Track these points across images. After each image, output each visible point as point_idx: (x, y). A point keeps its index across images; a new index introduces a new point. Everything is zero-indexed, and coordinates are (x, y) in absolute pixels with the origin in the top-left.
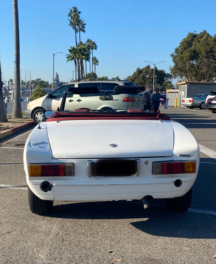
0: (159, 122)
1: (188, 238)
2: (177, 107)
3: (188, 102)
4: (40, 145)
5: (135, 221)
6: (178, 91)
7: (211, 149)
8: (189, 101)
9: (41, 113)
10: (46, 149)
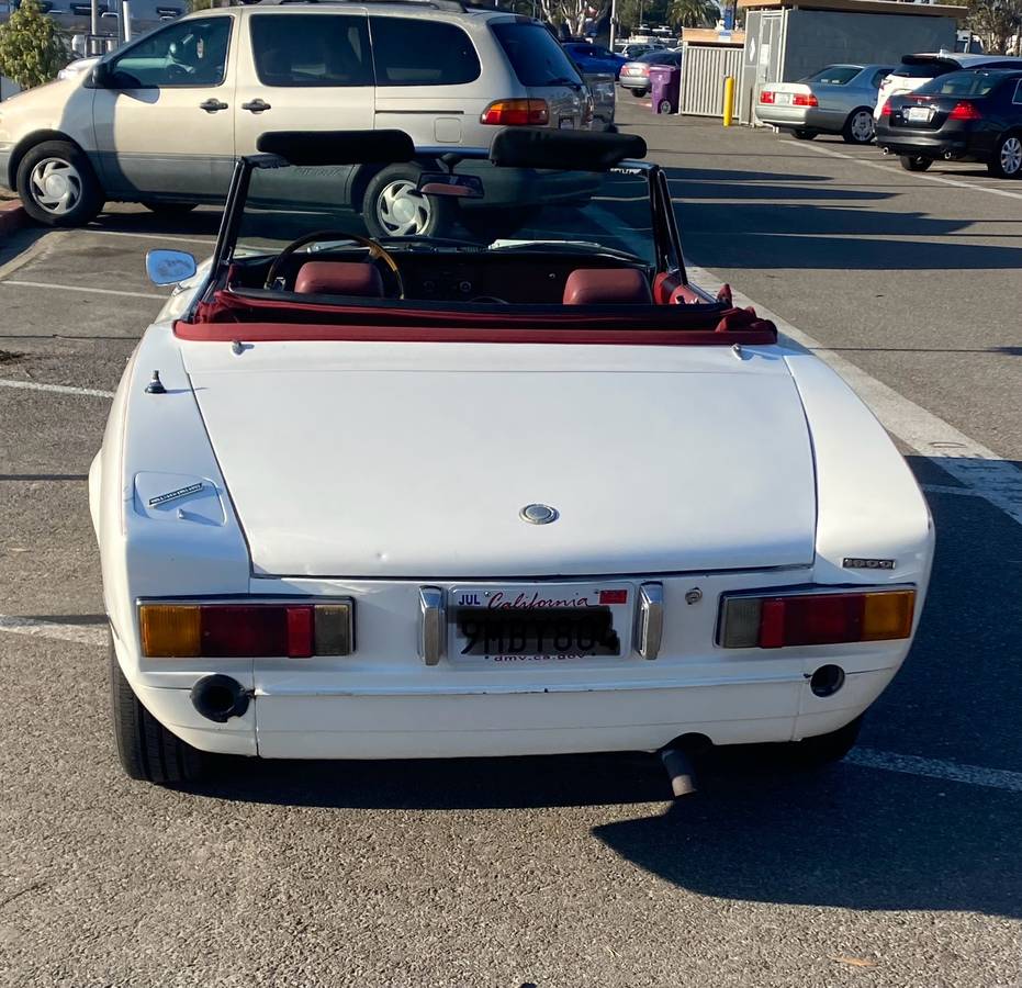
0: (731, 356)
1: (855, 907)
2: (733, 121)
3: (791, 102)
4: (188, 506)
5: (612, 820)
6: (738, 36)
7: (917, 402)
8: (792, 98)
9: (59, 166)
10: (217, 525)
